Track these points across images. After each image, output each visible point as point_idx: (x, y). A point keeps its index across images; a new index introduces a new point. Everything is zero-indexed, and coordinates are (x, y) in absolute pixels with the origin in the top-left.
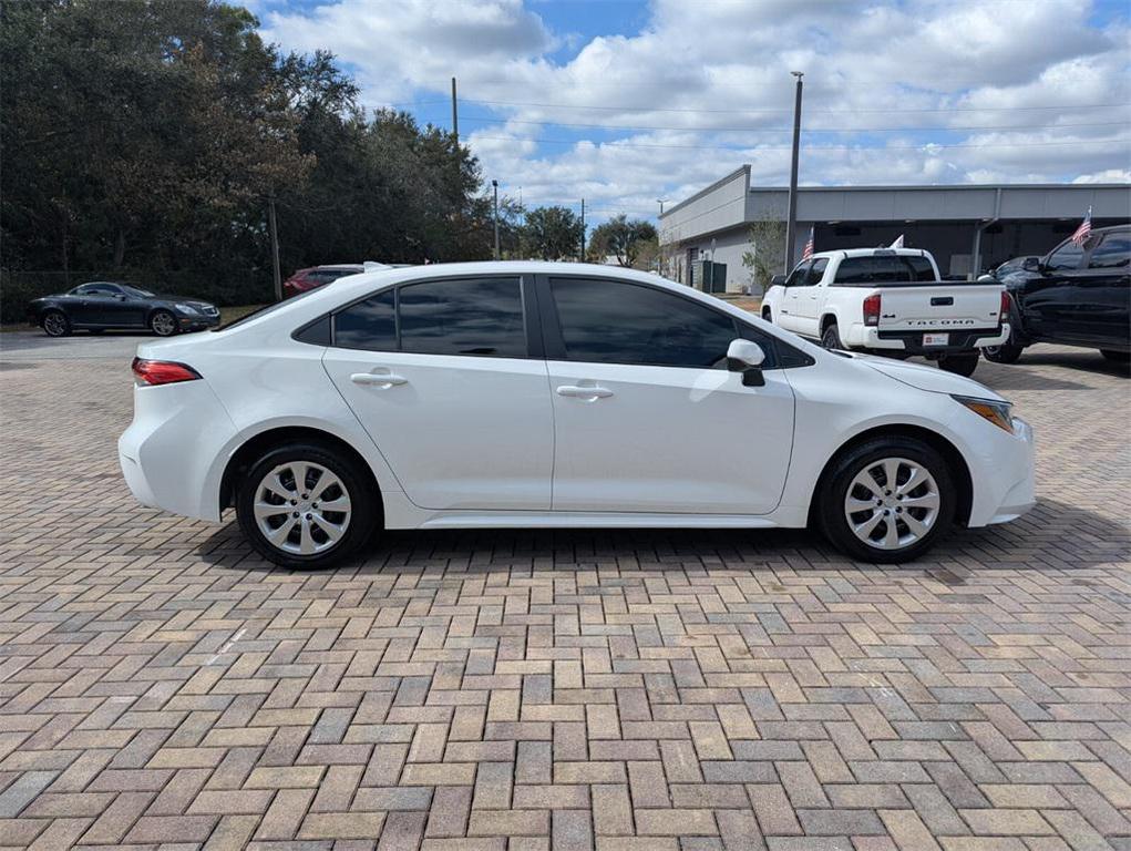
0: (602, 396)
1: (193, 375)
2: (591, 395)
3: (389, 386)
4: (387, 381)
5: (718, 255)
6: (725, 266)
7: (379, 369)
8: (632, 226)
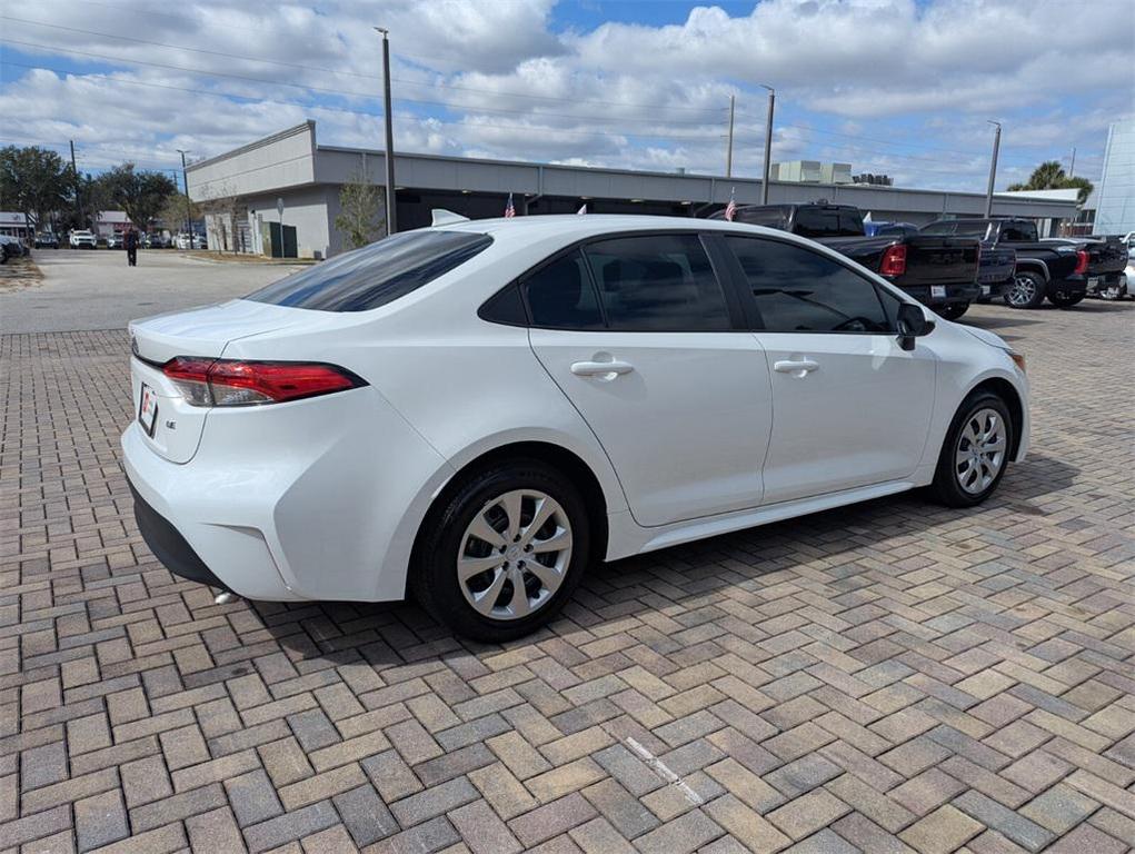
0: (811, 370)
1: (351, 381)
2: (798, 369)
3: (613, 376)
4: (613, 370)
5: (290, 216)
6: (295, 228)
7: (601, 355)
8: (142, 177)
